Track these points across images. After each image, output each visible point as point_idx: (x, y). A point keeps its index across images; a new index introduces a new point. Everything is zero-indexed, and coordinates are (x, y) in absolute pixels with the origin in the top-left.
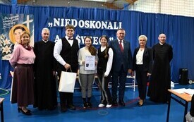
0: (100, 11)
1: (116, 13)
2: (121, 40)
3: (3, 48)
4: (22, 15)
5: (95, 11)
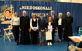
0: (42, 2)
1: (49, 3)
3: (1, 19)
4: (9, 5)
5: (40, 2)
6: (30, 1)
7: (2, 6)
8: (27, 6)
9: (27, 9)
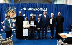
0: (39, 4)
1: (45, 5)
2: (45, 15)
4: (12, 7)
5: (37, 4)
6: (29, 4)
7: (7, 8)
8: (27, 8)
9: (27, 10)
